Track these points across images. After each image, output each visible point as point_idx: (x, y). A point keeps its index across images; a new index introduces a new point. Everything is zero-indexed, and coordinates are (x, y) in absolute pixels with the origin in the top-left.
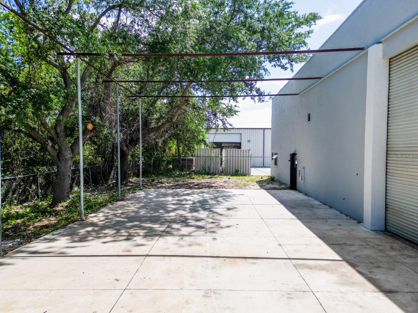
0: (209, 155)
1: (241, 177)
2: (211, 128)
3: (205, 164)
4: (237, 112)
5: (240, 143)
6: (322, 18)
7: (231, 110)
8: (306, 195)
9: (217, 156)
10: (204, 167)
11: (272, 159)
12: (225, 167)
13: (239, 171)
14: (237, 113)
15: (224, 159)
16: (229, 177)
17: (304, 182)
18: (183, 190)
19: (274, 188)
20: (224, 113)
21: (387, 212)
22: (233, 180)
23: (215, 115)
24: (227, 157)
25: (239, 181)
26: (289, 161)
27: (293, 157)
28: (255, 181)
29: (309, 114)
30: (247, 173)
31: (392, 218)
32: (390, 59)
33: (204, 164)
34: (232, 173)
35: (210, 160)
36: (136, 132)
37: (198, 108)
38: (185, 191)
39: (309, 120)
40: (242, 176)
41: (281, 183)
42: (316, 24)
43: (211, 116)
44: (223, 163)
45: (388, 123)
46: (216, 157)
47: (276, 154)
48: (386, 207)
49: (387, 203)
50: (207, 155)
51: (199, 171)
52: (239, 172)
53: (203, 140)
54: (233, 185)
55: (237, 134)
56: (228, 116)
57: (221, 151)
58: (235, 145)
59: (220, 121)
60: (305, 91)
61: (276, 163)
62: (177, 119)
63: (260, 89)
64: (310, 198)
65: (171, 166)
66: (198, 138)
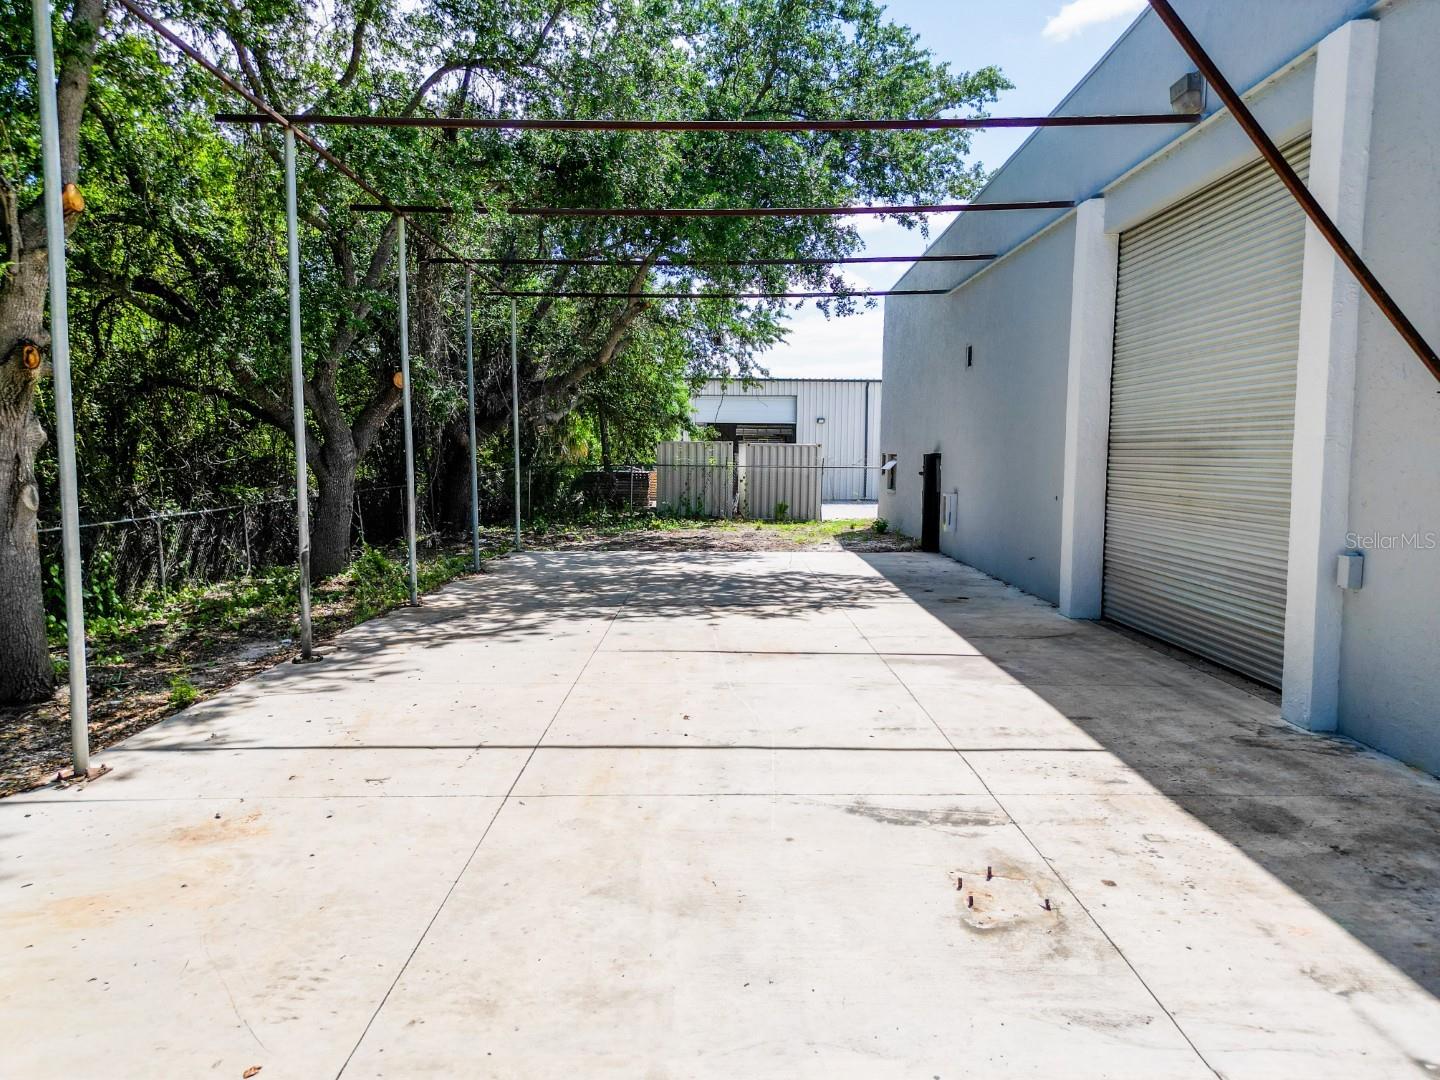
0: (700, 462)
1: (793, 526)
2: (703, 380)
3: (688, 489)
4: (784, 331)
5: (793, 427)
6: (1012, 87)
7: (765, 326)
8: (958, 561)
9: (723, 463)
10: (685, 496)
11: (884, 471)
12: (747, 496)
13: (786, 507)
14: (783, 337)
15: (742, 472)
16: (756, 525)
17: (956, 529)
18: (635, 553)
19: (881, 548)
20: (743, 335)
21: (1106, 578)
22: (770, 532)
23: (718, 341)
24: (753, 466)
25: (785, 535)
26: (921, 473)
27: (932, 463)
28: (831, 534)
29: (970, 348)
30: (811, 515)
31: (1116, 591)
32: (1121, 234)
33: (684, 488)
34: (768, 516)
35: (704, 476)
36: (498, 392)
37: (668, 320)
38: (640, 555)
39: (970, 364)
40: (795, 523)
41: (902, 538)
42: (996, 100)
43: (708, 346)
44: (742, 486)
45: (1112, 379)
46: (720, 466)
47: (893, 457)
48: (1105, 568)
49: (1106, 558)
50: (692, 462)
51: (670, 509)
52: (788, 511)
53: (681, 417)
54: (770, 543)
55: (784, 399)
56: (757, 345)
57: (736, 450)
58: (777, 431)
59: (733, 359)
60: (965, 283)
61: (892, 485)
62: (612, 356)
63: (843, 279)
64: (967, 568)
65: (580, 496)
66: (665, 408)
